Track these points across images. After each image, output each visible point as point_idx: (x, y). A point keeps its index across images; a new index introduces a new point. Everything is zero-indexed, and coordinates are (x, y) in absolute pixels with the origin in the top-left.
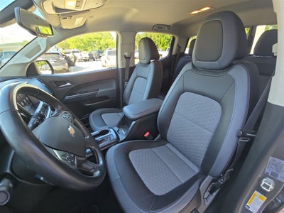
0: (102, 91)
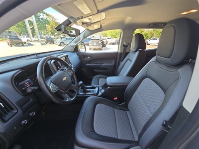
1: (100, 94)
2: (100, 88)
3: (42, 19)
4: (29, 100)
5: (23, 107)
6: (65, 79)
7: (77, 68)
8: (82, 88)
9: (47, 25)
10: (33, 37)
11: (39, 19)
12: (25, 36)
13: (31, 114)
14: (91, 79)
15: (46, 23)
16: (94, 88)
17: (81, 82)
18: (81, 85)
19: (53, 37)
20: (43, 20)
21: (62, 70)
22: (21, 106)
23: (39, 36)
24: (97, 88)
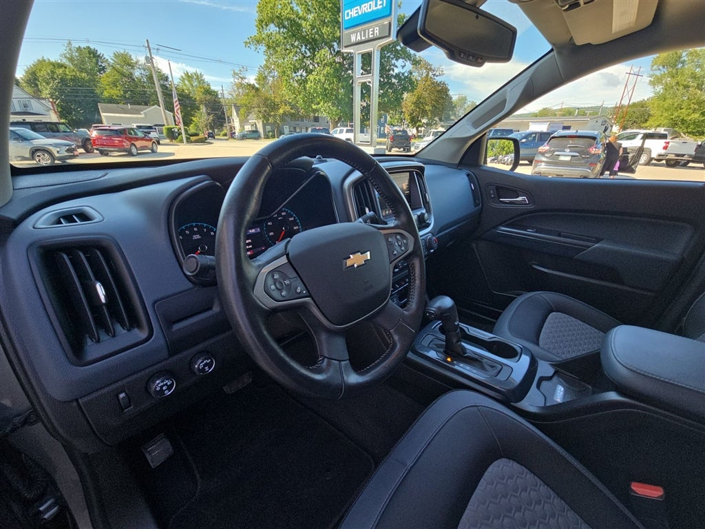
0: (604, 247)
1: (532, 402)
2: (545, 369)
3: (397, 76)
4: (210, 308)
5: (176, 327)
6: (356, 260)
7: (451, 236)
8: (442, 330)
9: (405, 95)
10: (362, 132)
11: (389, 77)
12: (345, 129)
13: (199, 364)
14: (505, 303)
15: (405, 89)
16: (509, 352)
17: (447, 302)
18: (443, 314)
19: (412, 131)
20: (400, 79)
21: (374, 220)
22: (169, 322)
23: (375, 127)
24: (525, 360)
